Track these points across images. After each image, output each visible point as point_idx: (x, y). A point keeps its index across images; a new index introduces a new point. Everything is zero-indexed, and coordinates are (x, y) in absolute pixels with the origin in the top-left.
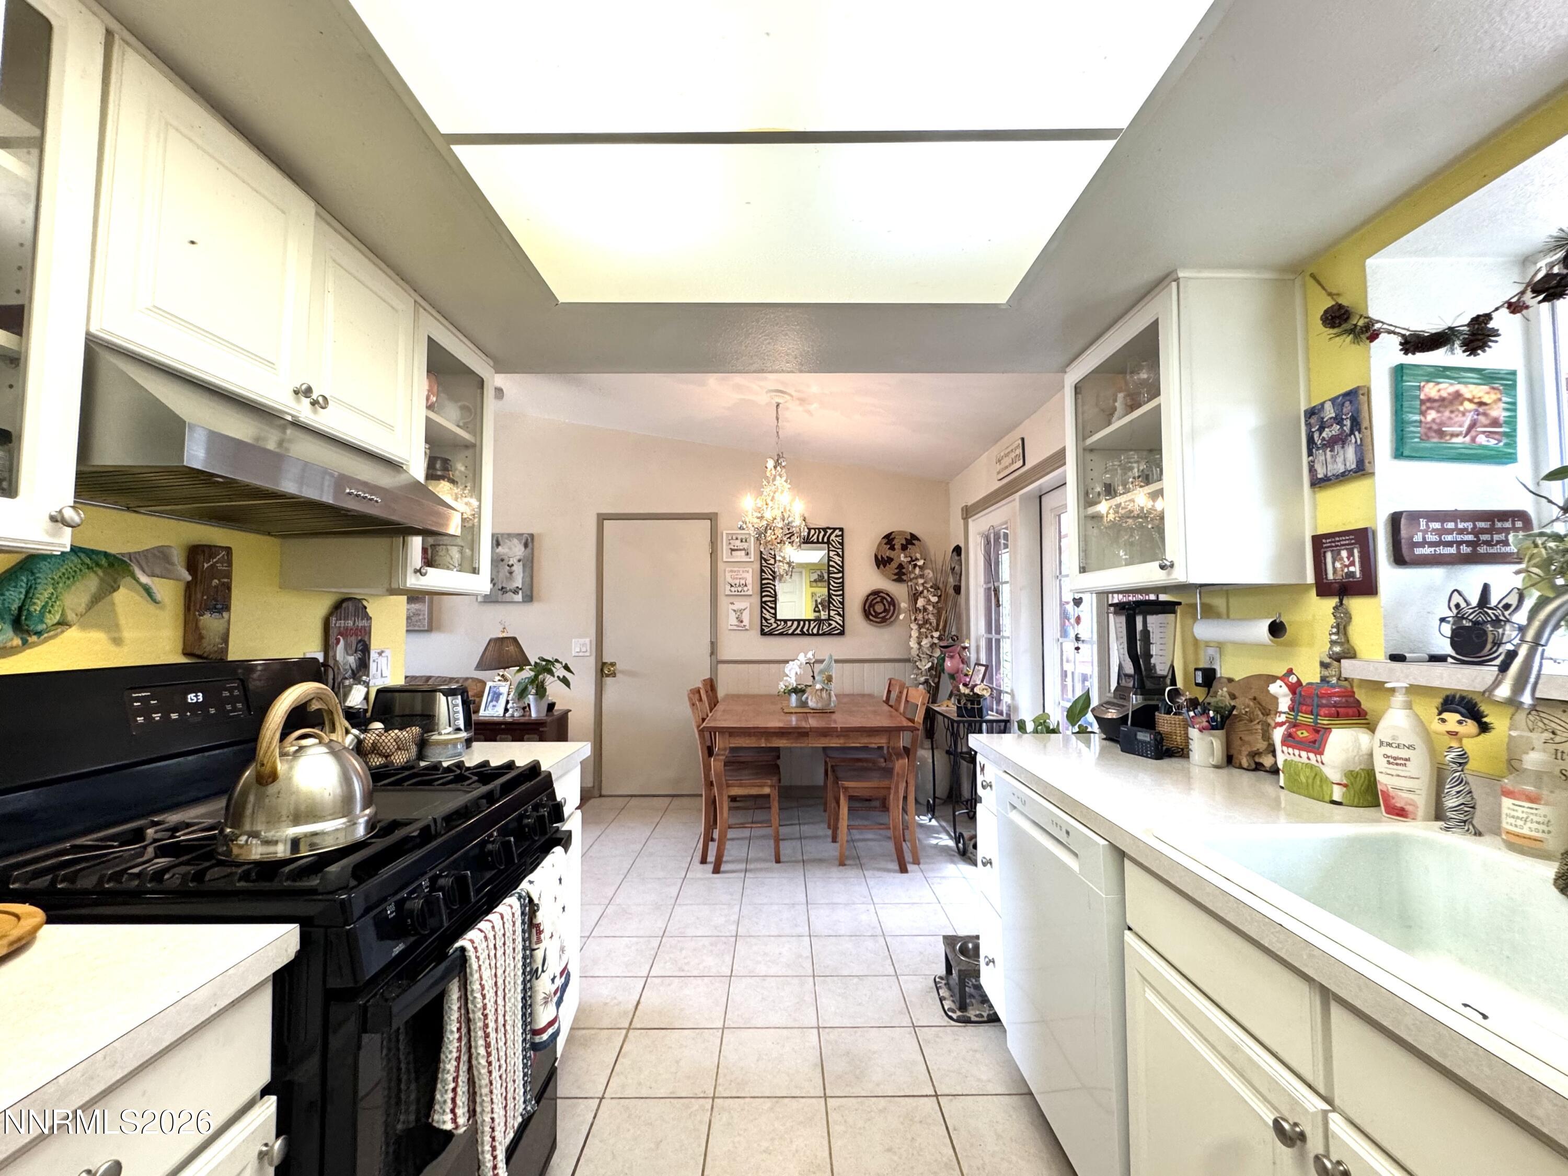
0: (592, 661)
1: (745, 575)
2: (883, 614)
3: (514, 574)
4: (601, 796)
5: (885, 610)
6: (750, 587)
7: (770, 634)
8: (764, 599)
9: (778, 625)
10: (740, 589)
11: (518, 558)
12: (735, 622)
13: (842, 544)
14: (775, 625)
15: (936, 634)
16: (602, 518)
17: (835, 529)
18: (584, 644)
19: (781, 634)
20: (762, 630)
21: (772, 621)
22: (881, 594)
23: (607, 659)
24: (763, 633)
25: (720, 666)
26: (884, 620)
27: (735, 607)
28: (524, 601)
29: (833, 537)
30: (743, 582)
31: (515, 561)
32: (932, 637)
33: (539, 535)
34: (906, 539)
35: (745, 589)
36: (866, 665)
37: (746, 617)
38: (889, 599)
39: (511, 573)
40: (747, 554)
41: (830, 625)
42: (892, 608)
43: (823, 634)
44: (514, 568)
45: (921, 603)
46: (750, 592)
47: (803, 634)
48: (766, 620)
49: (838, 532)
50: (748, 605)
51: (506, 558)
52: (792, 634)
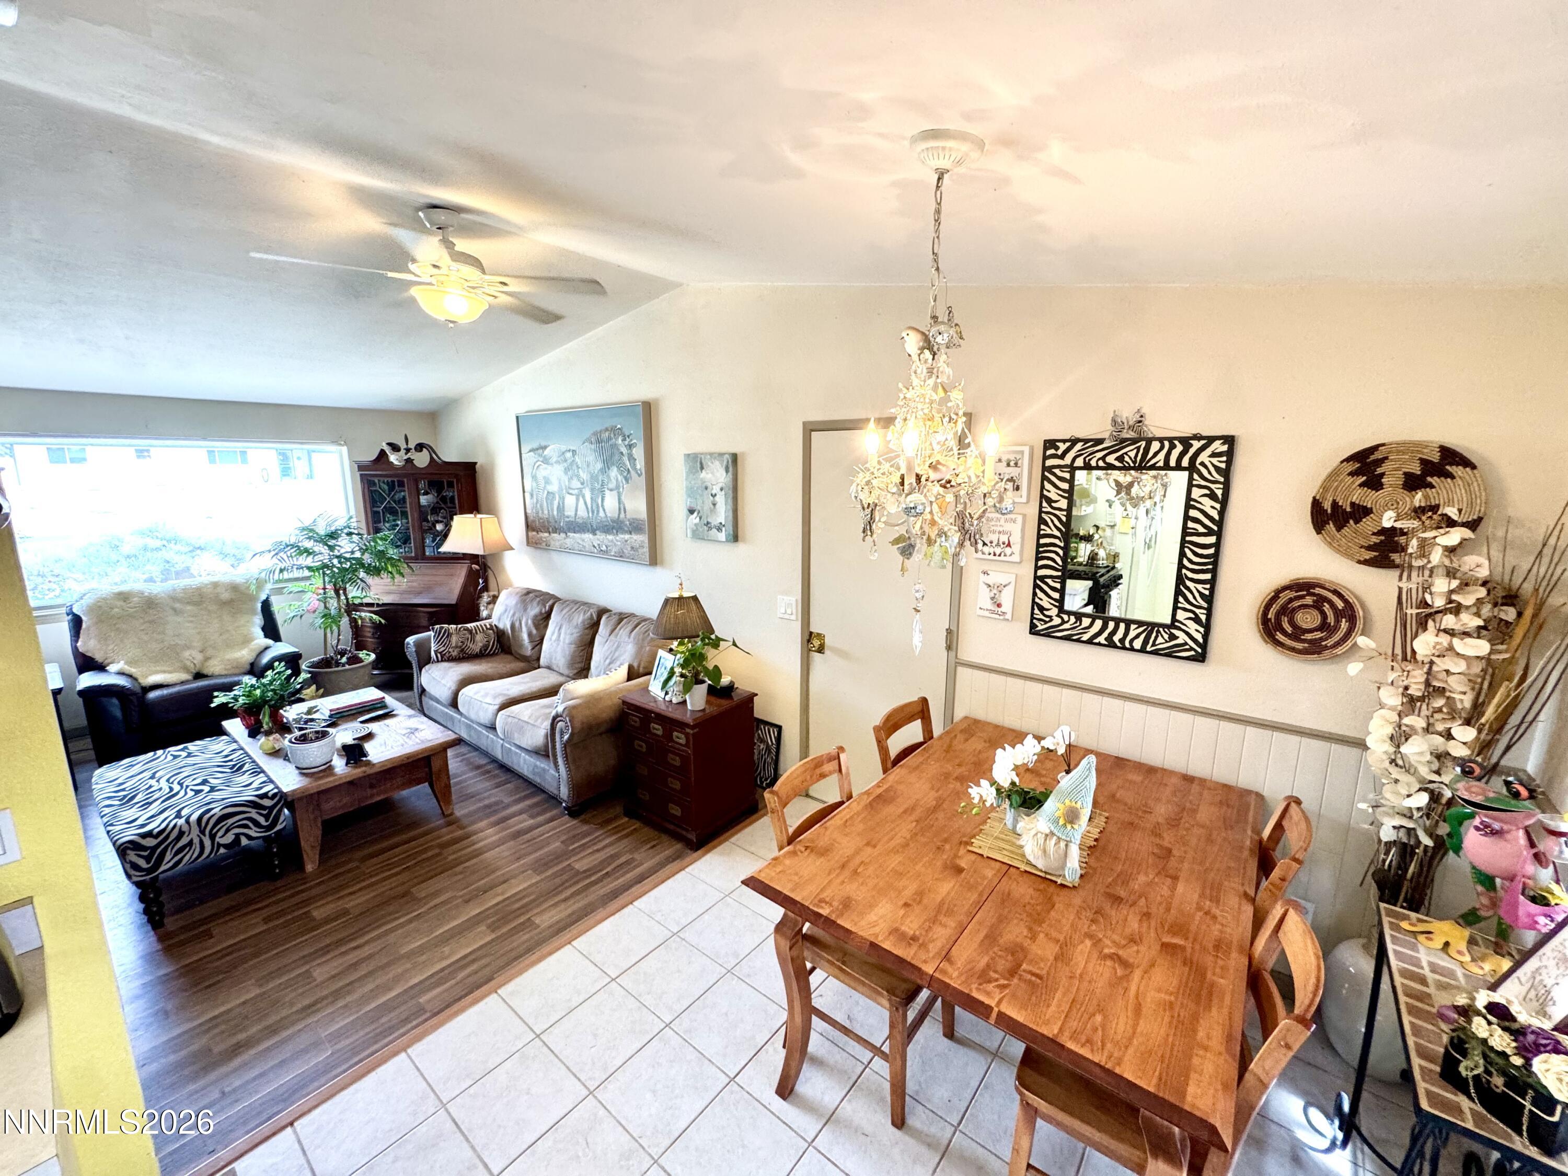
0: (797, 627)
1: (1008, 527)
2: (1318, 635)
3: (717, 506)
4: (807, 795)
5: (1324, 626)
6: (1016, 548)
7: (1047, 634)
8: (1041, 572)
9: (1063, 622)
10: (998, 551)
11: (720, 485)
12: (989, 605)
13: (1226, 473)
14: (1057, 621)
15: (1466, 734)
16: (810, 429)
17: (1211, 440)
18: (790, 605)
19: (1068, 638)
20: (1033, 627)
21: (1055, 611)
22: (1318, 591)
23: (814, 629)
24: (1033, 630)
25: (960, 669)
26: (1315, 649)
27: (990, 580)
28: (727, 541)
29: (1204, 457)
30: (1004, 538)
31: (718, 490)
32: (1449, 736)
33: (743, 454)
34: (1423, 462)
35: (1008, 550)
36: (1251, 730)
37: (1006, 599)
38: (1340, 604)
39: (714, 505)
40: (1018, 488)
41: (1173, 637)
42: (1344, 625)
43: (1155, 653)
44: (717, 498)
45: (1425, 644)
46: (1016, 558)
47: (1110, 644)
48: (1042, 609)
49: (1218, 446)
50: (1012, 578)
51: (709, 485)
52: (1090, 642)
